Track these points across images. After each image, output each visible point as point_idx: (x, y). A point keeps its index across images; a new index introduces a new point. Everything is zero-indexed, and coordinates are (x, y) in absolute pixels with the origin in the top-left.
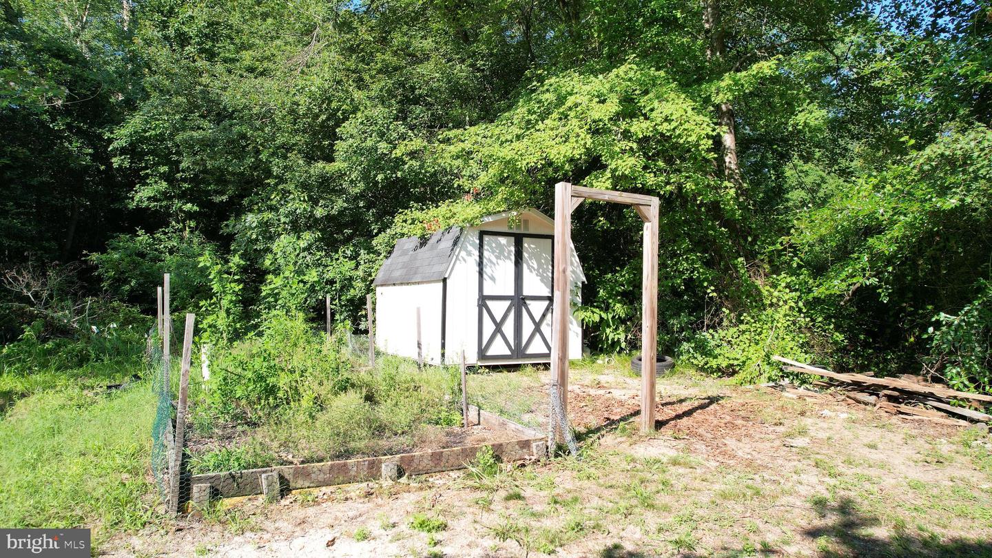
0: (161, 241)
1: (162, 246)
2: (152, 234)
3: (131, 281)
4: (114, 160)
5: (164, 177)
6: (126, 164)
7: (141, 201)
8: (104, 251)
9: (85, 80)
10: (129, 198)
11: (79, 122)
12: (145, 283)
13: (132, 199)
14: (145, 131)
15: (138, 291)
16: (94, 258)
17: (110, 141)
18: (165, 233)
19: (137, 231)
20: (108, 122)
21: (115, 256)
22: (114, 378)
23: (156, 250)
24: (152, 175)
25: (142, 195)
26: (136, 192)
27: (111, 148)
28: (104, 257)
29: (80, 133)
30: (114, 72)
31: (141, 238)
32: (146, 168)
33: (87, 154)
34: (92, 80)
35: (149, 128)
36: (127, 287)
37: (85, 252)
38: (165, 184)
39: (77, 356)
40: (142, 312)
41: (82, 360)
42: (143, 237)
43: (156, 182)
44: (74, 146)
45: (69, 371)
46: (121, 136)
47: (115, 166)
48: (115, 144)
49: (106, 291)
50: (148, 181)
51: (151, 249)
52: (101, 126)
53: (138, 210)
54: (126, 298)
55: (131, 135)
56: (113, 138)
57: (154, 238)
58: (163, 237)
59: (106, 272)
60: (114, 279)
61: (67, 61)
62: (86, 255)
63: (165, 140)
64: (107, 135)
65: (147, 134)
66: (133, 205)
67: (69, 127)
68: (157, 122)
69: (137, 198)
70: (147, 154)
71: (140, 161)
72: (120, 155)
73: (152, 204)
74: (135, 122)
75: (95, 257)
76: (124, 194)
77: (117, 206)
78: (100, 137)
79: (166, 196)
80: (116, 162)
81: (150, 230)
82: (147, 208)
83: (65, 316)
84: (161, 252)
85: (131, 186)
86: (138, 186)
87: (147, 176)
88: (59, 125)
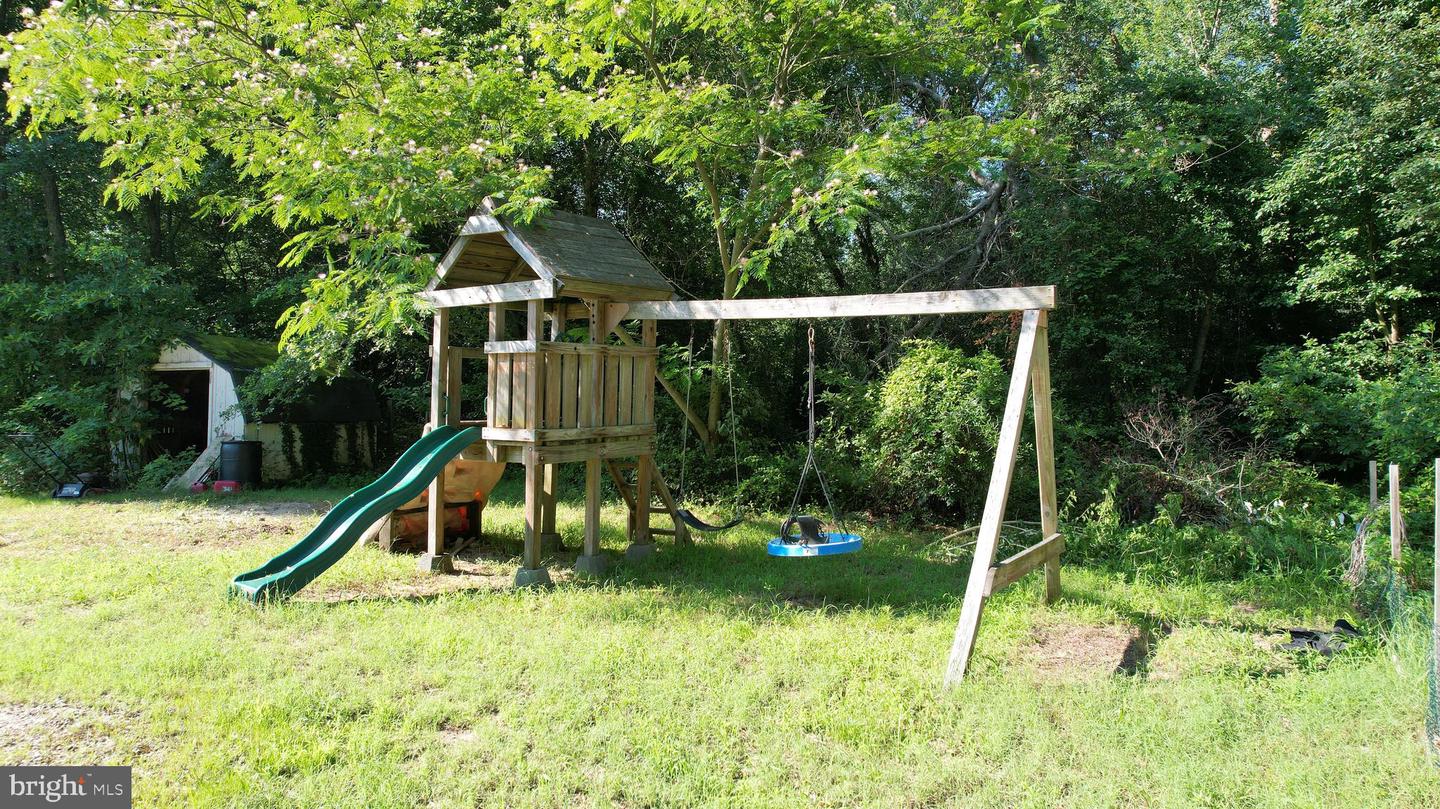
0: (1344, 353)
1: (1349, 363)
2: (1329, 342)
3: (1301, 426)
4: (1264, 232)
5: (1352, 246)
6: (1284, 236)
7: (1308, 291)
8: (1255, 377)
9: (1219, 121)
10: (1289, 288)
11: (1213, 185)
12: (1322, 427)
13: (1294, 289)
14: (1316, 177)
15: (1313, 441)
16: (1242, 390)
17: (1258, 204)
18: (1352, 341)
19: (1305, 341)
20: (1254, 176)
21: (1274, 385)
22: (1299, 616)
23: (1337, 370)
24: (1326, 246)
25: (1311, 282)
26: (1300, 277)
27: (1259, 214)
28: (1256, 387)
29: (1214, 200)
30: (1258, 96)
31: (1311, 352)
32: (1317, 236)
33: (1224, 230)
34: (1229, 117)
35: (1323, 170)
36: (1294, 436)
37: (1228, 381)
38: (1351, 258)
39: (1231, 558)
40: (1320, 478)
41: (1239, 568)
42: (1313, 350)
43: (1336, 257)
44: (1207, 220)
45: (1221, 584)
46: (1276, 193)
47: (1266, 240)
48: (1267, 207)
49: (1260, 440)
50: (1323, 258)
51: (1329, 370)
52: (1244, 183)
53: (1305, 305)
54: (1292, 453)
55: (1292, 188)
56: (1263, 198)
57: (1332, 350)
58: (1349, 348)
59: (1260, 412)
60: (1273, 422)
61: (1194, 99)
62: (1230, 386)
63: (1351, 183)
64: (1254, 196)
65: (1321, 180)
66: (1294, 300)
67: (1199, 194)
68: (1339, 157)
69: (1301, 287)
70: (1317, 213)
71: (1306, 226)
72: (1274, 223)
73: (1328, 294)
74: (1300, 165)
75: (1242, 388)
76: (1279, 284)
77: (1268, 302)
78: (1242, 201)
79: (1352, 277)
80: (1266, 234)
81: (1325, 338)
82: (1320, 300)
83: (1205, 484)
84: (1346, 374)
85: (1290, 269)
86: (1302, 267)
87: (1320, 249)
88: (1186, 196)
